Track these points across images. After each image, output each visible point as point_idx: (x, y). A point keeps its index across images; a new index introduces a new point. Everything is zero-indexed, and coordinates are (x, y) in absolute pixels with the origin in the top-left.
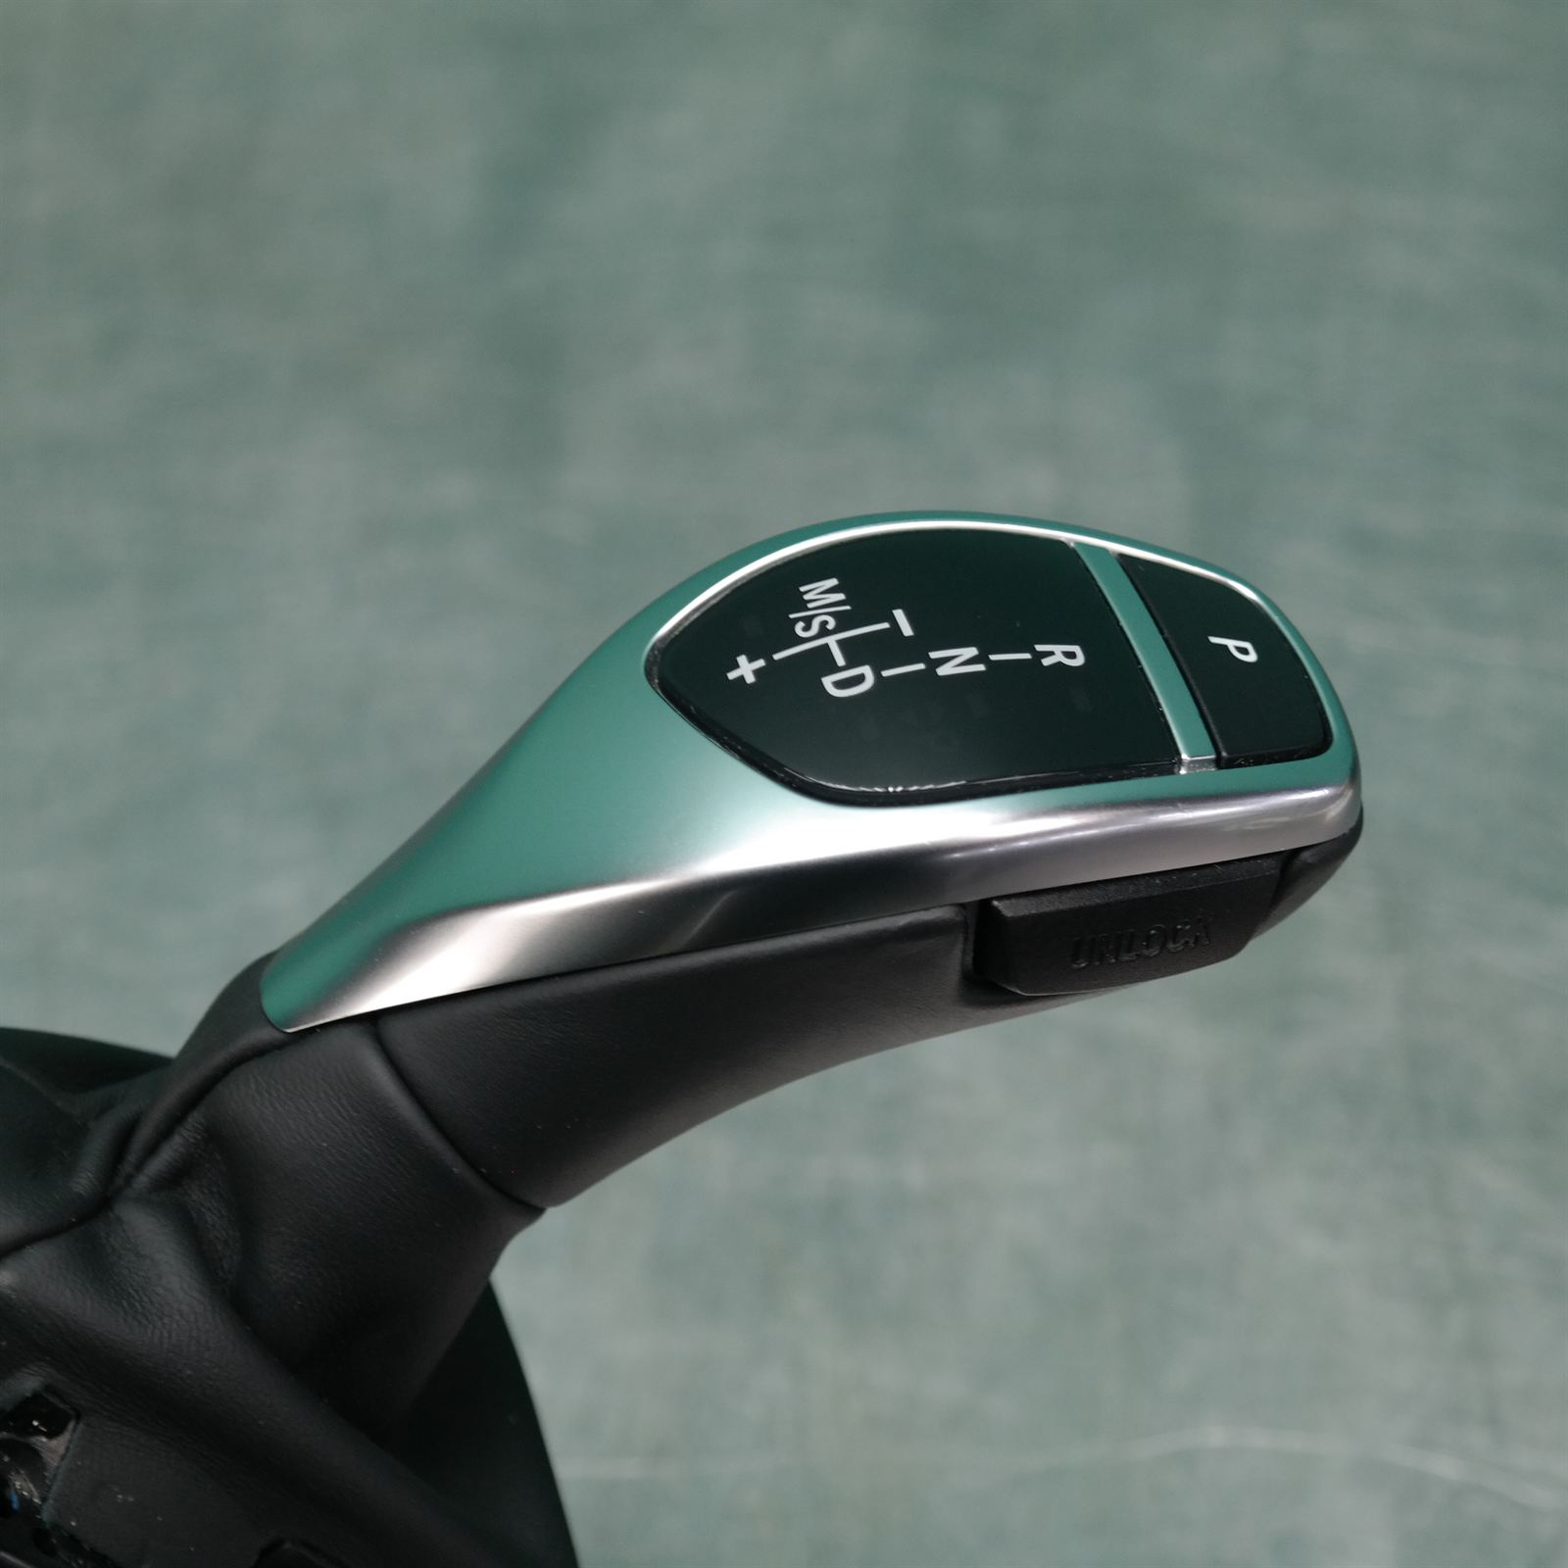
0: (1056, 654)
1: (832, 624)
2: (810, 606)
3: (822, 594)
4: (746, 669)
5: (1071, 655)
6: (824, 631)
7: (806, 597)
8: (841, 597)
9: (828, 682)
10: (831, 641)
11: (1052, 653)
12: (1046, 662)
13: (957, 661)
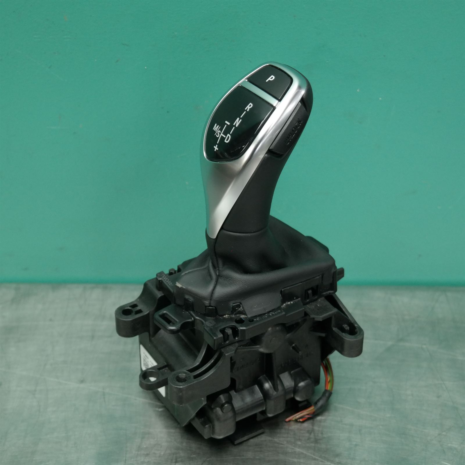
0: (249, 107)
1: (220, 131)
2: (216, 131)
3: (216, 128)
4: (216, 148)
5: (250, 106)
6: (220, 134)
7: (215, 130)
8: (218, 126)
9: (225, 141)
10: (222, 134)
11: (248, 108)
12: (248, 110)
13: (238, 122)
